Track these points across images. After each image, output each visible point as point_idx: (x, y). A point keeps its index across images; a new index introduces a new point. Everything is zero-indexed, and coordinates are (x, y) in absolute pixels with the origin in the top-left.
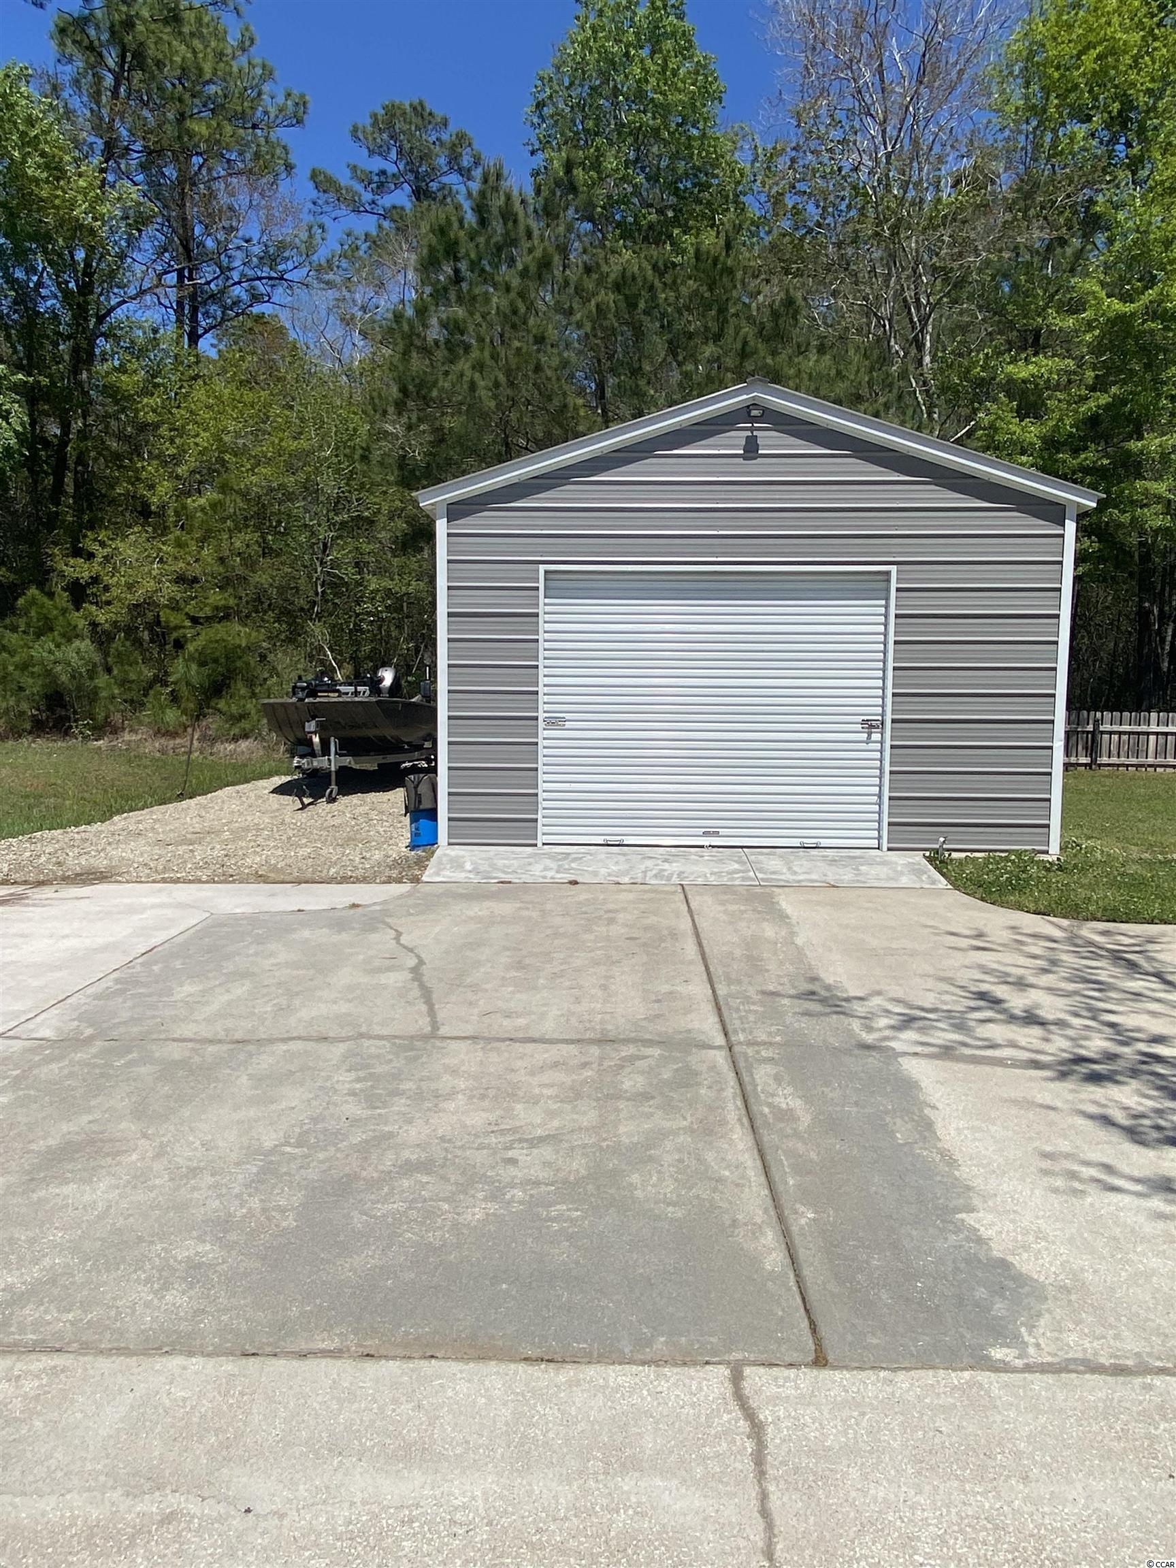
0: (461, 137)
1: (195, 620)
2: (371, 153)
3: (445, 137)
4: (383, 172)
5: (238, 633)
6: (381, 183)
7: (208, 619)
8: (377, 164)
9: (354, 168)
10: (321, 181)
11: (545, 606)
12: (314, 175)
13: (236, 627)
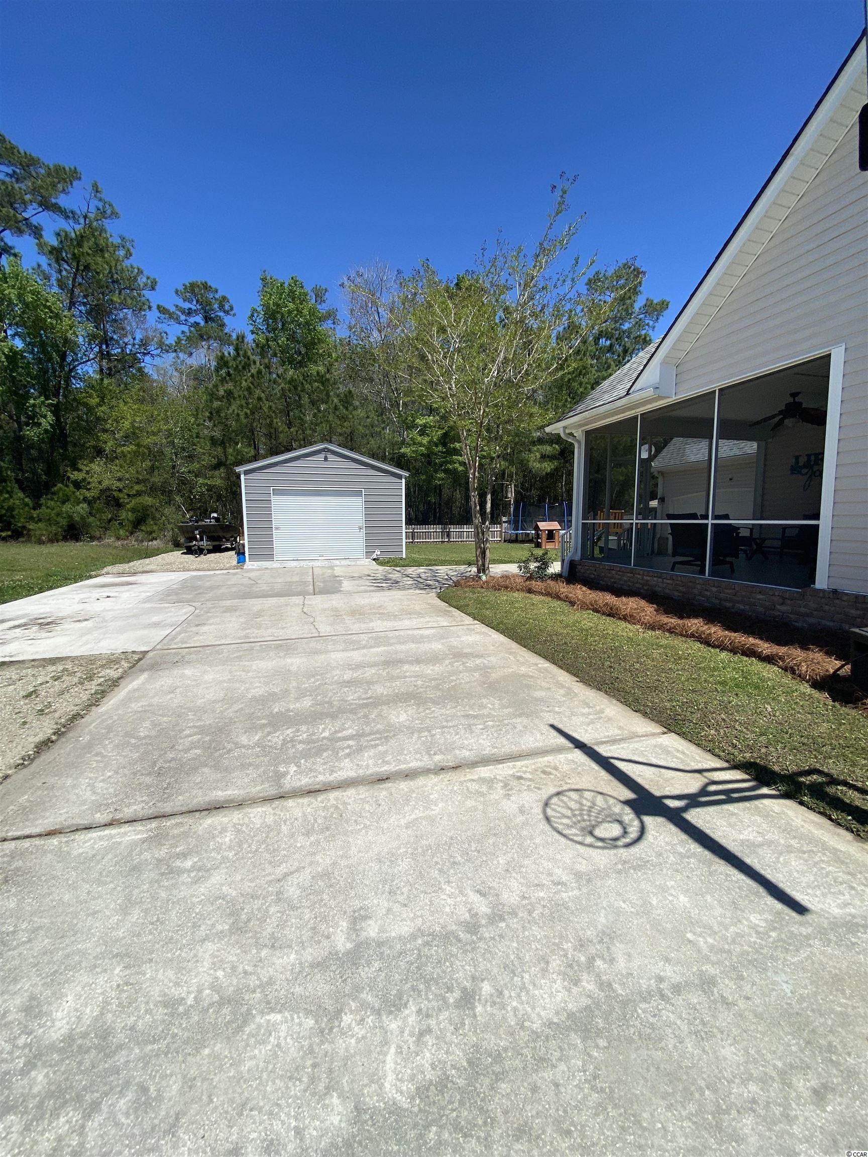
0: (224, 298)
1: (129, 495)
2: (185, 301)
3: (217, 297)
4: (190, 309)
5: (148, 500)
6: (189, 313)
7: (134, 495)
8: (187, 305)
9: (177, 306)
10: (161, 310)
11: (273, 498)
12: (159, 307)
13: (147, 498)
